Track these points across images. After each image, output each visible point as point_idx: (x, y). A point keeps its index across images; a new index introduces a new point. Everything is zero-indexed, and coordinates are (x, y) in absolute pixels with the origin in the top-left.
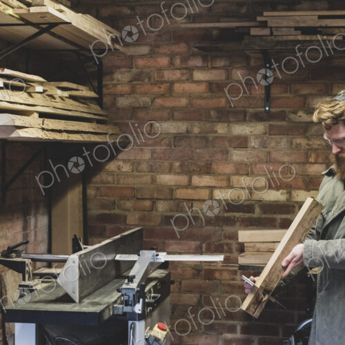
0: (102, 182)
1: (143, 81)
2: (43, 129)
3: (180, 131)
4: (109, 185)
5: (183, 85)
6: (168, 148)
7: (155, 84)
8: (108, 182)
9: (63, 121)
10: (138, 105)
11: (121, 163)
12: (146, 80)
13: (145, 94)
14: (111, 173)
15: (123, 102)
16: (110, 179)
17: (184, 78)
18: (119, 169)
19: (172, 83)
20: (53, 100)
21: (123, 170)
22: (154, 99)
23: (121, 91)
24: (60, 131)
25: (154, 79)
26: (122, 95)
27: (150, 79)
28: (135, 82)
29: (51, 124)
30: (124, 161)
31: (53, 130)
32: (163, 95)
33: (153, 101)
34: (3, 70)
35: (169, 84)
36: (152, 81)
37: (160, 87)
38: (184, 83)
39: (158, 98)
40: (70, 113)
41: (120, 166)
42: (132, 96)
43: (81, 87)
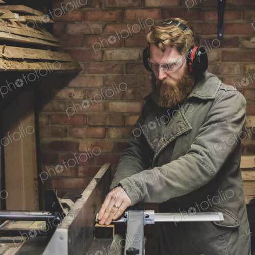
0: (54, 110)
1: (94, 7)
2: (4, 58)
3: (132, 58)
4: (61, 113)
5: (135, 12)
6: (120, 75)
7: (107, 11)
8: (60, 110)
10: (89, 32)
11: (72, 91)
12: (97, 7)
13: (96, 20)
14: (62, 101)
15: (74, 29)
16: (62, 106)
17: (136, 4)
18: (70, 97)
19: (124, 9)
21: (75, 97)
22: (106, 25)
23: (71, 18)
25: (105, 6)
26: (73, 22)
27: (101, 6)
28: (85, 9)
29: (12, 52)
30: (76, 88)
32: (114, 21)
33: (104, 28)
35: (120, 11)
36: (103, 6)
37: (111, 14)
38: (136, 9)
39: (110, 24)
41: (71, 94)
42: (83, 22)
43: (36, 12)
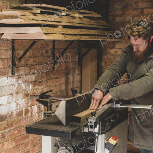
0: (108, 59)
1: (128, 8)
2: (63, 34)
4: (111, 60)
5: (148, 10)
7: (134, 10)
8: (111, 59)
9: (79, 30)
10: (125, 21)
11: (117, 50)
12: (130, 8)
13: (129, 15)
14: (112, 54)
15: (118, 19)
16: (112, 57)
17: (149, 6)
18: (116, 52)
19: (143, 9)
20: (74, 19)
21: (118, 53)
22: (134, 17)
23: (118, 14)
24: (75, 35)
25: (134, 7)
26: (118, 16)
27: (132, 7)
28: (124, 9)
29: (69, 31)
30: (118, 48)
31: (70, 34)
32: (138, 15)
33: (133, 18)
34: (41, 5)
35: (141, 10)
36: (133, 8)
37: (137, 11)
38: (149, 9)
39: (136, 17)
40: (83, 25)
41: (116, 51)
42: (123, 16)
43: (92, 12)
